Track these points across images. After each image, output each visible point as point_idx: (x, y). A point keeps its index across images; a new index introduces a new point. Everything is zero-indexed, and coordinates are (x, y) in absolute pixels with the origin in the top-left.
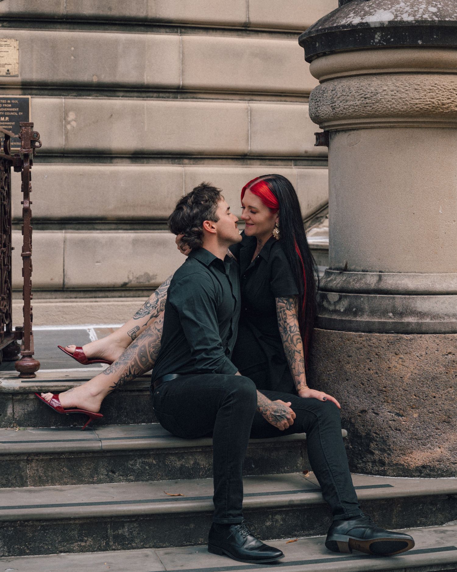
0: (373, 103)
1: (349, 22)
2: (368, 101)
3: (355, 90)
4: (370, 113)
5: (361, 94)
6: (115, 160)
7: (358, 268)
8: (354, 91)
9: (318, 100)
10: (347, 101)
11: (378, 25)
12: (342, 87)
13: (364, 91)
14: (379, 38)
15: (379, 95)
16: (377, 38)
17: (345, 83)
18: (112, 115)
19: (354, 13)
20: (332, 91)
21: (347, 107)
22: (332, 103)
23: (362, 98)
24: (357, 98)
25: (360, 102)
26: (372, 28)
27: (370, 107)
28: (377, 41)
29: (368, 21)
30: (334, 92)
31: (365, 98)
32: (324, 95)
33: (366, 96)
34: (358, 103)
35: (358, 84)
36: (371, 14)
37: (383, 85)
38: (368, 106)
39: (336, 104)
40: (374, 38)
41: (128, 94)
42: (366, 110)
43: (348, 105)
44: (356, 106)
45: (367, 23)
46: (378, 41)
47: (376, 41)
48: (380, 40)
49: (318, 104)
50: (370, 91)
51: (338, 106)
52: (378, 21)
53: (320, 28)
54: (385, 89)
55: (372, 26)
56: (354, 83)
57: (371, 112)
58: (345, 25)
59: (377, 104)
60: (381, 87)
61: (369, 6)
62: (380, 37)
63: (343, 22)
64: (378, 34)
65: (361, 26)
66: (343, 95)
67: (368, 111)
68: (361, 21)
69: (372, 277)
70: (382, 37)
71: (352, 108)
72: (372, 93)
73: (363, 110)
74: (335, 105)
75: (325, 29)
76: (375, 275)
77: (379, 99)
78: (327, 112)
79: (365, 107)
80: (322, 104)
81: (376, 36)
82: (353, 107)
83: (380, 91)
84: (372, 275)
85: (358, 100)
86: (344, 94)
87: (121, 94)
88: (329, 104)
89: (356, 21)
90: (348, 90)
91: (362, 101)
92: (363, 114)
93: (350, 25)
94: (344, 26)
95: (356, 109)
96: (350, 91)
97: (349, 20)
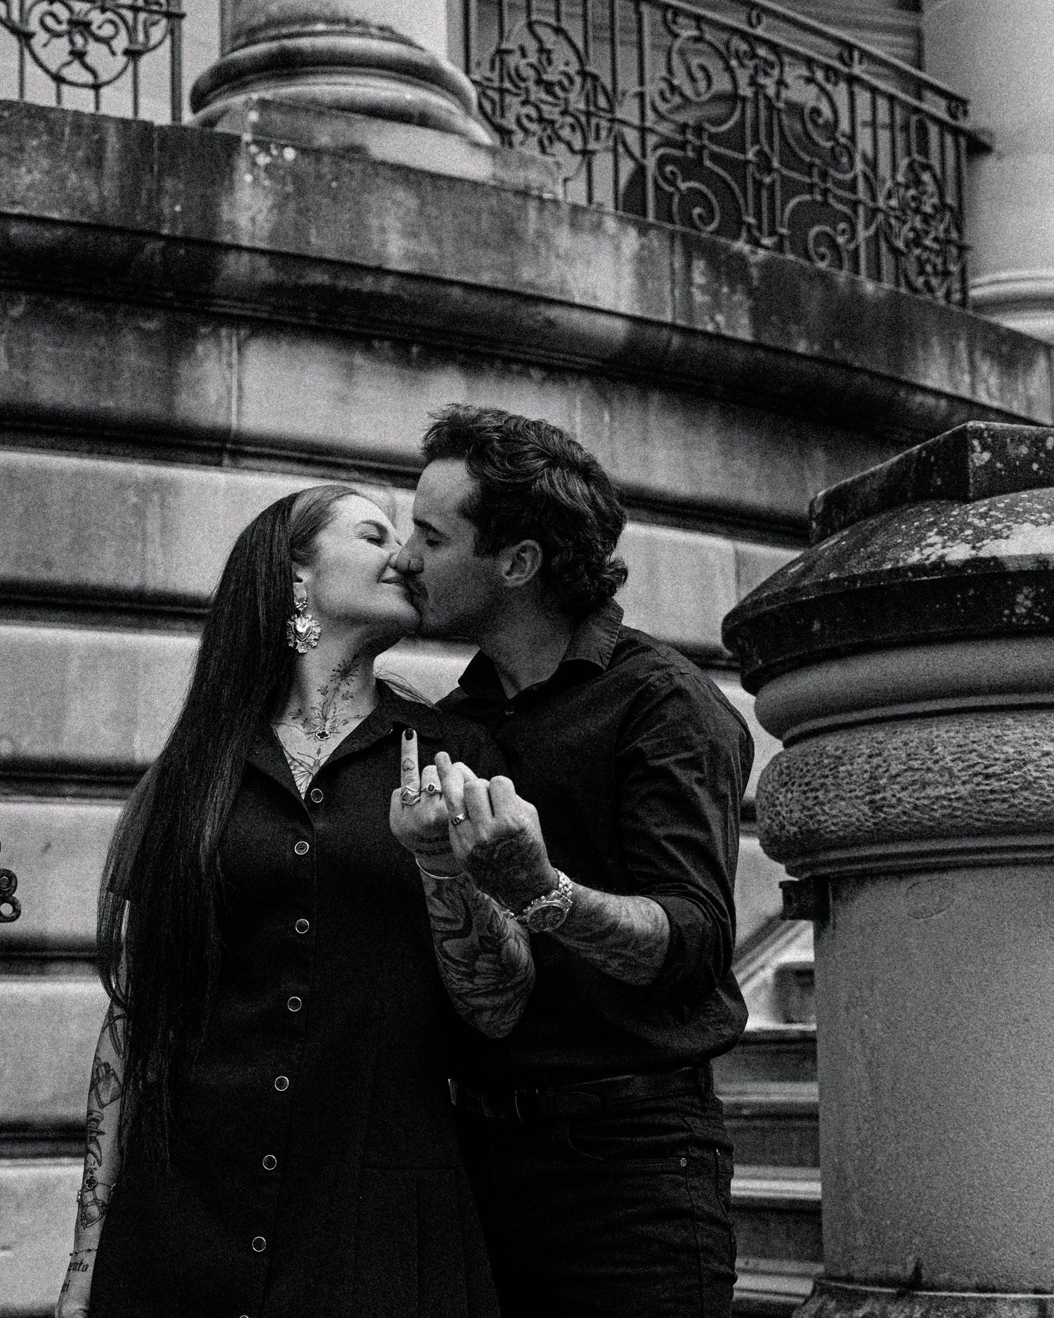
0: (1012, 791)
1: (933, 558)
2: (995, 784)
3: (952, 754)
4: (998, 819)
5: (970, 767)
6: (54, 967)
7: (961, 1280)
8: (951, 757)
9: (815, 784)
10: (925, 785)
11: (1029, 566)
12: (906, 744)
13: (981, 756)
14: (1028, 603)
15: (1030, 767)
16: (1022, 605)
17: (913, 734)
18: (48, 846)
19: (940, 533)
20: (870, 756)
21: (926, 802)
22: (874, 792)
23: (976, 775)
24: (958, 777)
25: (968, 787)
26: (1010, 575)
27: (1004, 800)
28: (1020, 610)
29: (998, 554)
30: (875, 761)
31: (987, 777)
32: (842, 769)
33: (990, 770)
34: (964, 791)
35: (960, 735)
36: (997, 535)
37: (1041, 738)
38: (995, 800)
39: (888, 794)
40: (1012, 605)
41: (88, 791)
42: (988, 811)
43: (928, 797)
44: (958, 799)
45: (994, 558)
46: (1024, 610)
47: (1017, 611)
48: (1030, 610)
49: (816, 798)
50: (1003, 756)
51: (894, 800)
52: (1029, 553)
53: (832, 576)
54: (1046, 749)
55: (1011, 567)
56: (946, 735)
57: (1005, 816)
58: (924, 566)
59: (1026, 794)
60: (1036, 744)
61: (983, 516)
62: (1031, 600)
63: (915, 557)
64: (1026, 591)
65: (973, 568)
66: (911, 769)
67: (996, 815)
68: (974, 552)
69: (1016, 1310)
70: (1036, 600)
71: (943, 807)
72: (1007, 761)
73: (979, 812)
74: (884, 799)
75: (853, 579)
76: (1026, 1301)
77: (1031, 778)
78: (853, 819)
79: (985, 801)
80: (832, 795)
81: (1020, 598)
82: (945, 803)
83: (1035, 755)
84: (1016, 1303)
85: (964, 783)
86: (916, 764)
87: (73, 789)
88: (860, 794)
89: (959, 553)
90: (927, 754)
91: (978, 785)
92: (978, 824)
93: (940, 565)
94: (918, 569)
95: (955, 809)
96: (935, 757)
97: (934, 553)
